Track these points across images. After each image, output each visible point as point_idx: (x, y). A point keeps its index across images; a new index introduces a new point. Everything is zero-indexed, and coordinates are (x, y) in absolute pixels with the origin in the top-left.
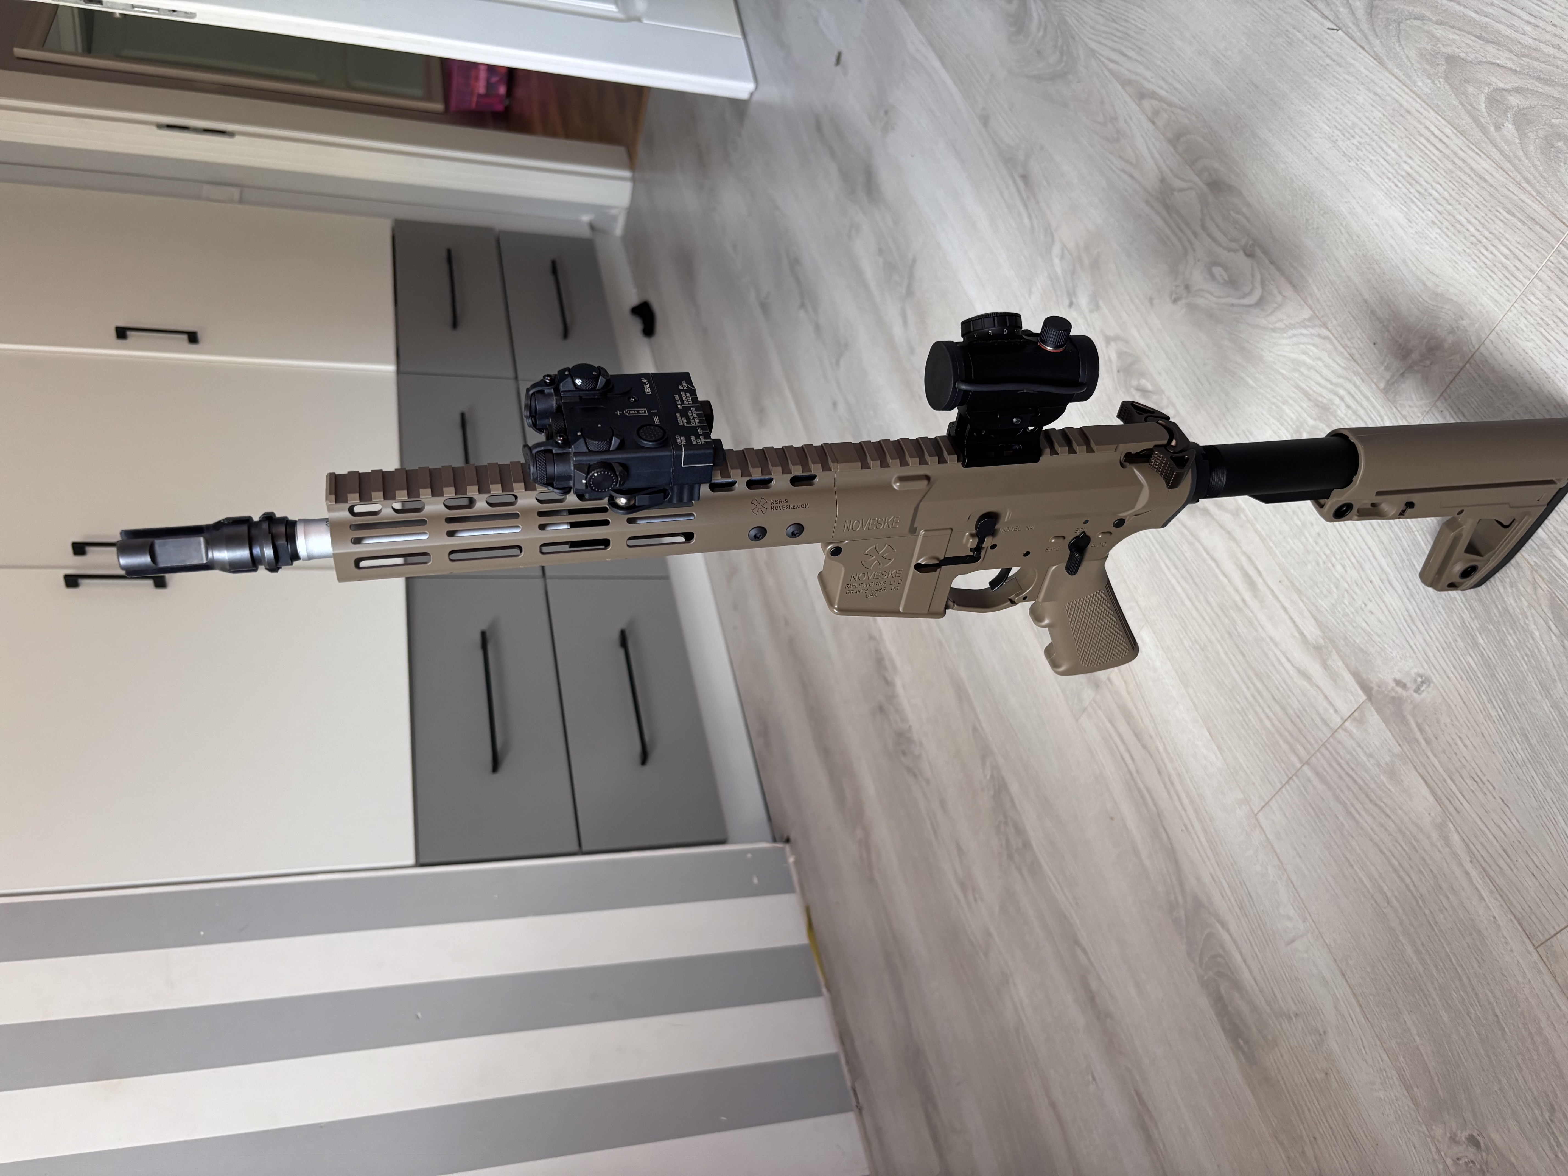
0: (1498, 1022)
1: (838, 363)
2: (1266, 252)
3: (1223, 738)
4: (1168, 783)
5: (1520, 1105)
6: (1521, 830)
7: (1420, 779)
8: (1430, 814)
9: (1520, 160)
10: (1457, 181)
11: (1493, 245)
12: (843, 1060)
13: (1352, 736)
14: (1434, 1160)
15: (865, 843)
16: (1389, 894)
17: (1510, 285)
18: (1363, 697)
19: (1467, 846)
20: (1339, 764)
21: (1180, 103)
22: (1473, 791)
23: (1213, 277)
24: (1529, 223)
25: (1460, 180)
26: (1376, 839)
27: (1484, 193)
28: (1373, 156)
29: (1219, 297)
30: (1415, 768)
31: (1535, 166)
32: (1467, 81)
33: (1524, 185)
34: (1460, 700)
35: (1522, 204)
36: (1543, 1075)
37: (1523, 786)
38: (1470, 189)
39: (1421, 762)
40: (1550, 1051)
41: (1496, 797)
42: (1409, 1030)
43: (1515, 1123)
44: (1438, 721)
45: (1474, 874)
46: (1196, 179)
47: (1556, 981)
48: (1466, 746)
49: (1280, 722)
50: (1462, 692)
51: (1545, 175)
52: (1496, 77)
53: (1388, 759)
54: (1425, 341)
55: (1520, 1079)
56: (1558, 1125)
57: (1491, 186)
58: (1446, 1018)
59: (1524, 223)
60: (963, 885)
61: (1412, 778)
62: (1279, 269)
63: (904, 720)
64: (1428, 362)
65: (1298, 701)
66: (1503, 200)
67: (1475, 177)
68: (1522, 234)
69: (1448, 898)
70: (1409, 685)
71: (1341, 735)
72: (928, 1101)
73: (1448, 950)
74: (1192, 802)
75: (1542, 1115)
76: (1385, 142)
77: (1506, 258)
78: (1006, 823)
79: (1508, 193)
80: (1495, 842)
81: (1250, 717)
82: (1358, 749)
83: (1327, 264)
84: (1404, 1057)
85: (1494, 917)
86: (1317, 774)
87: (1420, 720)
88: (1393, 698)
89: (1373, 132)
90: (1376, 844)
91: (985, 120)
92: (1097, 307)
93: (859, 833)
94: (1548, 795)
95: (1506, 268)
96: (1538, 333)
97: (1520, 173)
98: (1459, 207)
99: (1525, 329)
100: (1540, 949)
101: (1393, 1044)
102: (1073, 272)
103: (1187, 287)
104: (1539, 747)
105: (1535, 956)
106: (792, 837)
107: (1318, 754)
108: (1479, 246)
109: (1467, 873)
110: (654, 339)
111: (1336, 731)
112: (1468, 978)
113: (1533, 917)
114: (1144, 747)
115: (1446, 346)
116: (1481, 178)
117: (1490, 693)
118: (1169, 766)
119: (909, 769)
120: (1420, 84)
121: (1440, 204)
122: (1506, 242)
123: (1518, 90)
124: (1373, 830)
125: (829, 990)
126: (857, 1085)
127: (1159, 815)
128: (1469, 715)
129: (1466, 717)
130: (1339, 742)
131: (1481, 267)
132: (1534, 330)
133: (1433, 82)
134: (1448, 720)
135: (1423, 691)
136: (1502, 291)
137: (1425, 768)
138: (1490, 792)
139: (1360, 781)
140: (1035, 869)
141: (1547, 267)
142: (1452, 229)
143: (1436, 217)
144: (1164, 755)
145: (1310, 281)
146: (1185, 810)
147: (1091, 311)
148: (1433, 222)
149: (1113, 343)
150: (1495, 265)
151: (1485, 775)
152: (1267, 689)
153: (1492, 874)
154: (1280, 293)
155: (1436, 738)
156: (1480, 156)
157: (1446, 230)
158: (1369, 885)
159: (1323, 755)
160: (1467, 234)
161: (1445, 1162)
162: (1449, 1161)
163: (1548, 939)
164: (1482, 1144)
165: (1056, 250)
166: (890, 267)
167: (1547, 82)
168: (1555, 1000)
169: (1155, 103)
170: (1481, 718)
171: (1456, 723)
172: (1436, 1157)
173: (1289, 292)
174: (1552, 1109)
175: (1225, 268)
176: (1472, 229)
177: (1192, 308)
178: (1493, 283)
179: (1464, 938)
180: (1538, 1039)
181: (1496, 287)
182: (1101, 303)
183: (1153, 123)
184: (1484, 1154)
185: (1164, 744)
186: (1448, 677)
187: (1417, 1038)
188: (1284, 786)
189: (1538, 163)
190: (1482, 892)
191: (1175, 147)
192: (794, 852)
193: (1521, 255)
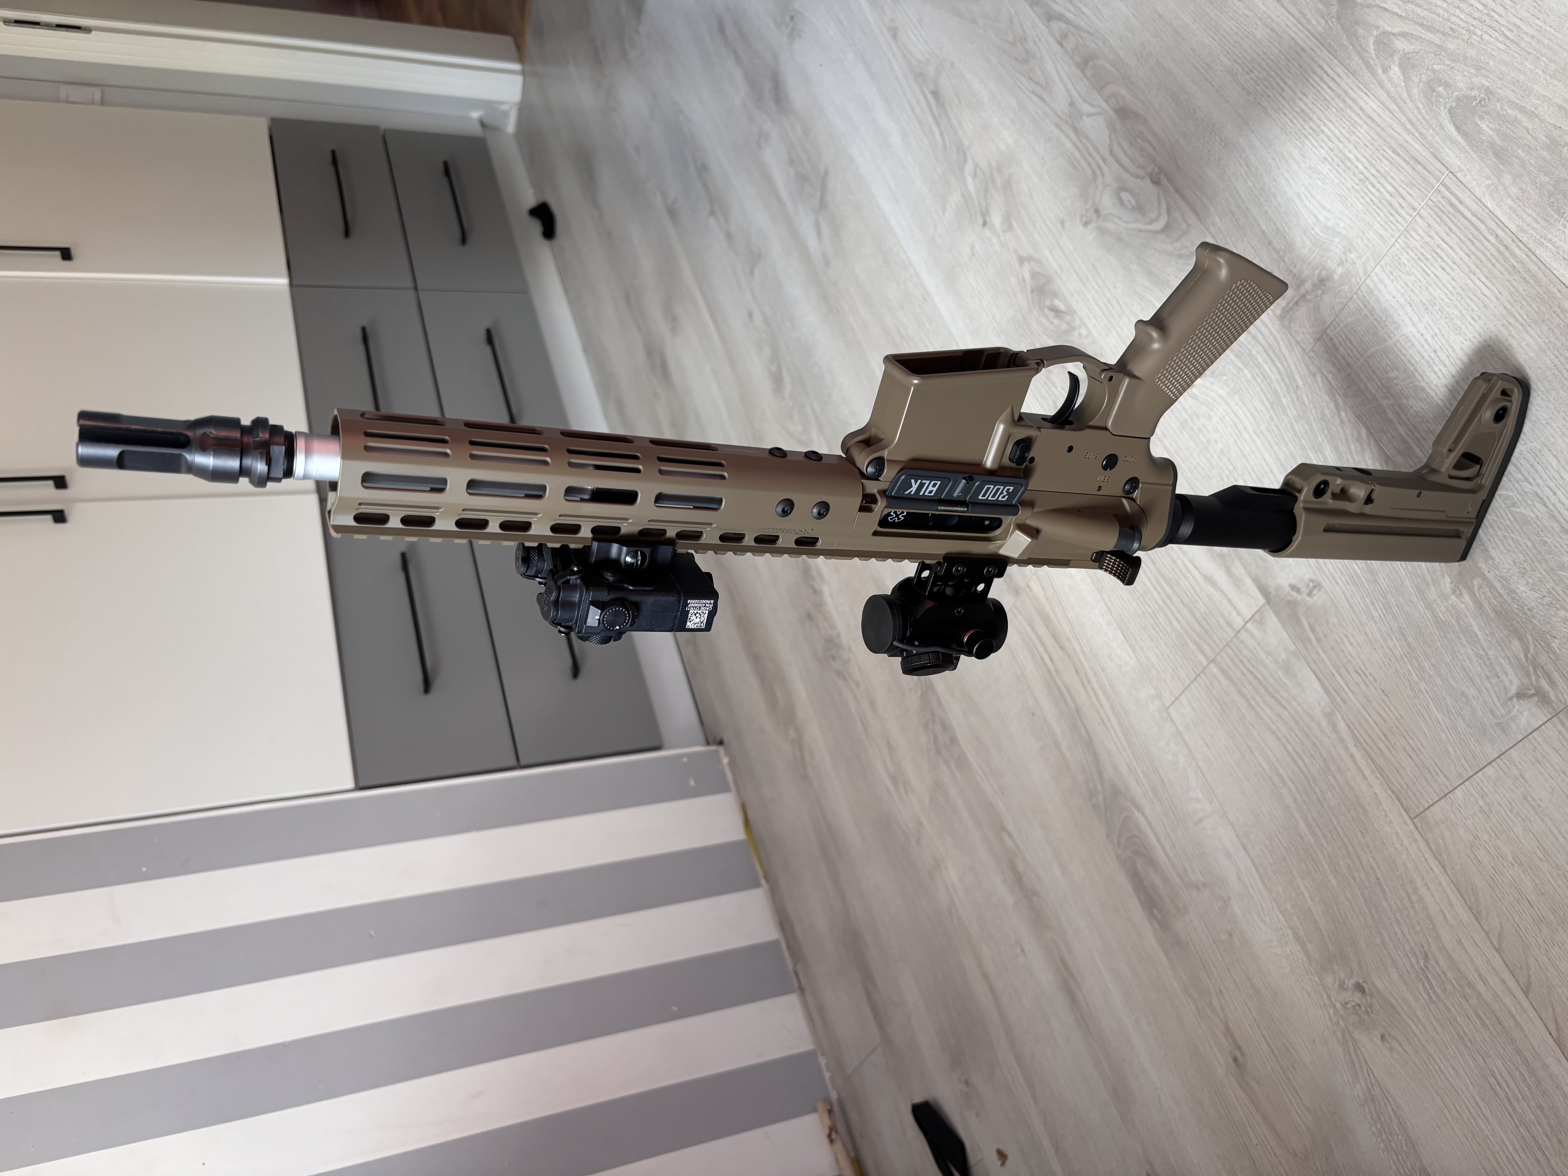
0: (1380, 884)
1: (752, 273)
2: (1170, 181)
3: (1135, 640)
4: (1086, 682)
5: (1399, 955)
6: (1399, 717)
7: (1311, 673)
8: (1320, 704)
9: (1405, 103)
10: (1347, 120)
11: (1379, 183)
12: (784, 945)
13: (1252, 636)
14: (1325, 1005)
15: (798, 743)
16: (1285, 776)
17: (1394, 222)
18: (1262, 600)
19: (1352, 732)
20: (1241, 661)
21: (1087, 27)
22: (1357, 684)
23: (1122, 203)
24: (1412, 163)
25: (1350, 119)
26: (1274, 727)
27: (1372, 133)
28: (1270, 91)
29: (1126, 222)
30: (1307, 663)
31: (1418, 108)
32: (1357, 23)
33: (1409, 126)
34: (1346, 602)
35: (1406, 145)
36: (1418, 928)
37: (1400, 678)
38: (1359, 128)
39: (1312, 659)
40: (1425, 908)
41: (1378, 689)
42: (1302, 894)
43: (1395, 970)
44: (1327, 622)
45: (1358, 756)
46: (1104, 105)
47: (1430, 848)
48: (1351, 644)
49: (1188, 624)
50: (1348, 595)
51: (1427, 117)
52: (1384, 21)
53: (1284, 656)
54: (1317, 272)
55: (1399, 933)
56: (1432, 970)
57: (1379, 126)
58: (1334, 882)
59: (1407, 163)
60: (894, 779)
61: (1305, 674)
62: (1183, 197)
63: (833, 627)
64: (1320, 292)
65: (1205, 605)
66: (1389, 140)
67: (1363, 116)
68: (1405, 173)
69: (1335, 777)
70: (1303, 589)
71: (1244, 635)
72: (868, 979)
73: (1335, 823)
74: (1108, 698)
75: (1418, 962)
76: (1282, 79)
77: (1391, 195)
78: (934, 721)
79: (1394, 133)
80: (1376, 727)
81: (1161, 619)
82: (1258, 648)
83: (1228, 195)
84: (1298, 918)
85: (1375, 794)
86: (1223, 671)
87: (1312, 621)
88: (1289, 602)
89: (1270, 67)
90: (1274, 733)
91: (894, 33)
92: (1010, 227)
93: (792, 734)
94: (1423, 686)
95: (1391, 205)
96: (1419, 268)
97: (1405, 115)
98: (1348, 144)
99: (1406, 262)
100: (1415, 820)
101: (1289, 906)
102: (986, 192)
103: (1097, 211)
104: (1414, 644)
105: (1412, 826)
106: (725, 740)
107: (1223, 654)
108: (1367, 183)
109: (1352, 756)
110: (556, 242)
111: (1239, 631)
112: (1353, 847)
113: (1410, 793)
114: (1062, 648)
115: (1336, 277)
116: (1370, 117)
117: (1372, 596)
118: (1086, 666)
119: (839, 673)
120: (1314, 22)
121: (1331, 141)
122: (1392, 181)
123: (1403, 35)
124: (1271, 719)
125: (767, 879)
126: (799, 968)
127: (1077, 710)
128: (1354, 616)
129: (1352, 619)
130: (1242, 642)
131: (1367, 203)
132: (1415, 265)
133: (1326, 22)
134: (1336, 621)
135: (1315, 595)
136: (1387, 226)
137: (1316, 664)
138: (1372, 683)
139: (1259, 676)
140: (961, 762)
141: (1427, 205)
142: (1342, 165)
143: (1328, 153)
144: (1081, 656)
145: (1212, 210)
146: (1102, 706)
147: (1005, 231)
148: (1325, 158)
149: (1026, 264)
150: (1381, 202)
151: (1367, 669)
152: (1177, 594)
153: (1373, 755)
154: (1185, 220)
155: (1326, 637)
156: (1369, 96)
157: (1336, 167)
158: (1266, 768)
159: (1227, 653)
160: (1356, 172)
161: (1335, 1006)
162: (1338, 1005)
163: (1423, 812)
164: (1367, 990)
165: (969, 168)
166: (802, 178)
167: (1430, 29)
168: (1428, 864)
169: (1062, 25)
170: (1364, 618)
171: (1343, 623)
172: (1327, 1002)
173: (1192, 219)
174: (1426, 958)
175: (1133, 194)
176: (1360, 167)
177: (1102, 231)
178: (1378, 218)
179: (1349, 812)
180: (1414, 898)
181: (1382, 223)
182: (1014, 224)
183: (1061, 45)
184: (1368, 998)
185: (1080, 645)
186: (1336, 582)
187: (1309, 901)
188: (1192, 682)
189: (1421, 107)
190: (1365, 772)
191: (1083, 71)
192: (728, 753)
193: (1403, 192)
